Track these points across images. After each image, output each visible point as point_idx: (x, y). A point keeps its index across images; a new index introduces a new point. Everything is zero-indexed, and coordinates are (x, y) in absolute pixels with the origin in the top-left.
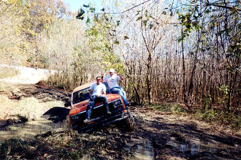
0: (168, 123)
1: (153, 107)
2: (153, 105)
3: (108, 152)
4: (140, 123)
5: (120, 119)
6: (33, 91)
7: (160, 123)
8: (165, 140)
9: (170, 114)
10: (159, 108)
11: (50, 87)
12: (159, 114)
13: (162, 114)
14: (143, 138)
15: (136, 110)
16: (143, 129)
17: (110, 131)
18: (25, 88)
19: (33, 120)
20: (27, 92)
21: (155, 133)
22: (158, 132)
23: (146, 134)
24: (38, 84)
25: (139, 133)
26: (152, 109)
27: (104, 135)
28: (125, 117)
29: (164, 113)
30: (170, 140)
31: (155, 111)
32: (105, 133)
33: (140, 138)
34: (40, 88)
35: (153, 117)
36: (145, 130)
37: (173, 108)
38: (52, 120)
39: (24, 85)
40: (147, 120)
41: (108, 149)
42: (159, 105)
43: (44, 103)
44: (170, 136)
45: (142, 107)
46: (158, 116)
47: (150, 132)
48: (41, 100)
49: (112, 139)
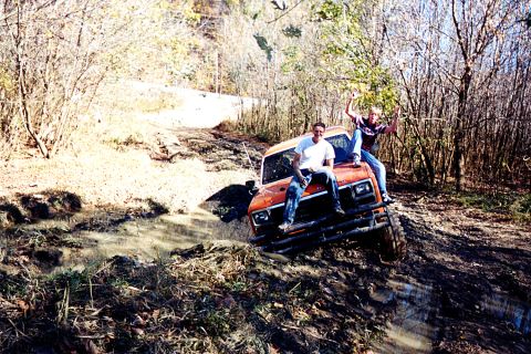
0: (497, 244)
1: (463, 199)
2: (465, 193)
3: (314, 316)
4: (422, 238)
5: (366, 228)
6: (203, 143)
7: (472, 242)
8: (479, 292)
9: (506, 220)
10: (480, 203)
11: (239, 137)
12: (476, 217)
13: (485, 219)
14: (419, 281)
15: (421, 202)
16: (424, 257)
17: (340, 256)
18: (191, 135)
19: (181, 212)
20: (191, 146)
21: (453, 272)
22: (463, 268)
23: (431, 272)
24: (218, 128)
25: (411, 265)
26: (460, 204)
27: (323, 266)
28: (378, 225)
29: (489, 215)
30: (491, 293)
31: (468, 211)
32: (327, 260)
33: (412, 280)
34: (221, 137)
35: (459, 223)
36: (430, 260)
37: (516, 206)
38: (219, 216)
39: (190, 130)
40: (441, 233)
41: (317, 305)
42: (481, 192)
43: (214, 174)
44: (492, 281)
45: (436, 196)
46: (471, 222)
47: (441, 267)
48: (212, 166)
49: (339, 278)
